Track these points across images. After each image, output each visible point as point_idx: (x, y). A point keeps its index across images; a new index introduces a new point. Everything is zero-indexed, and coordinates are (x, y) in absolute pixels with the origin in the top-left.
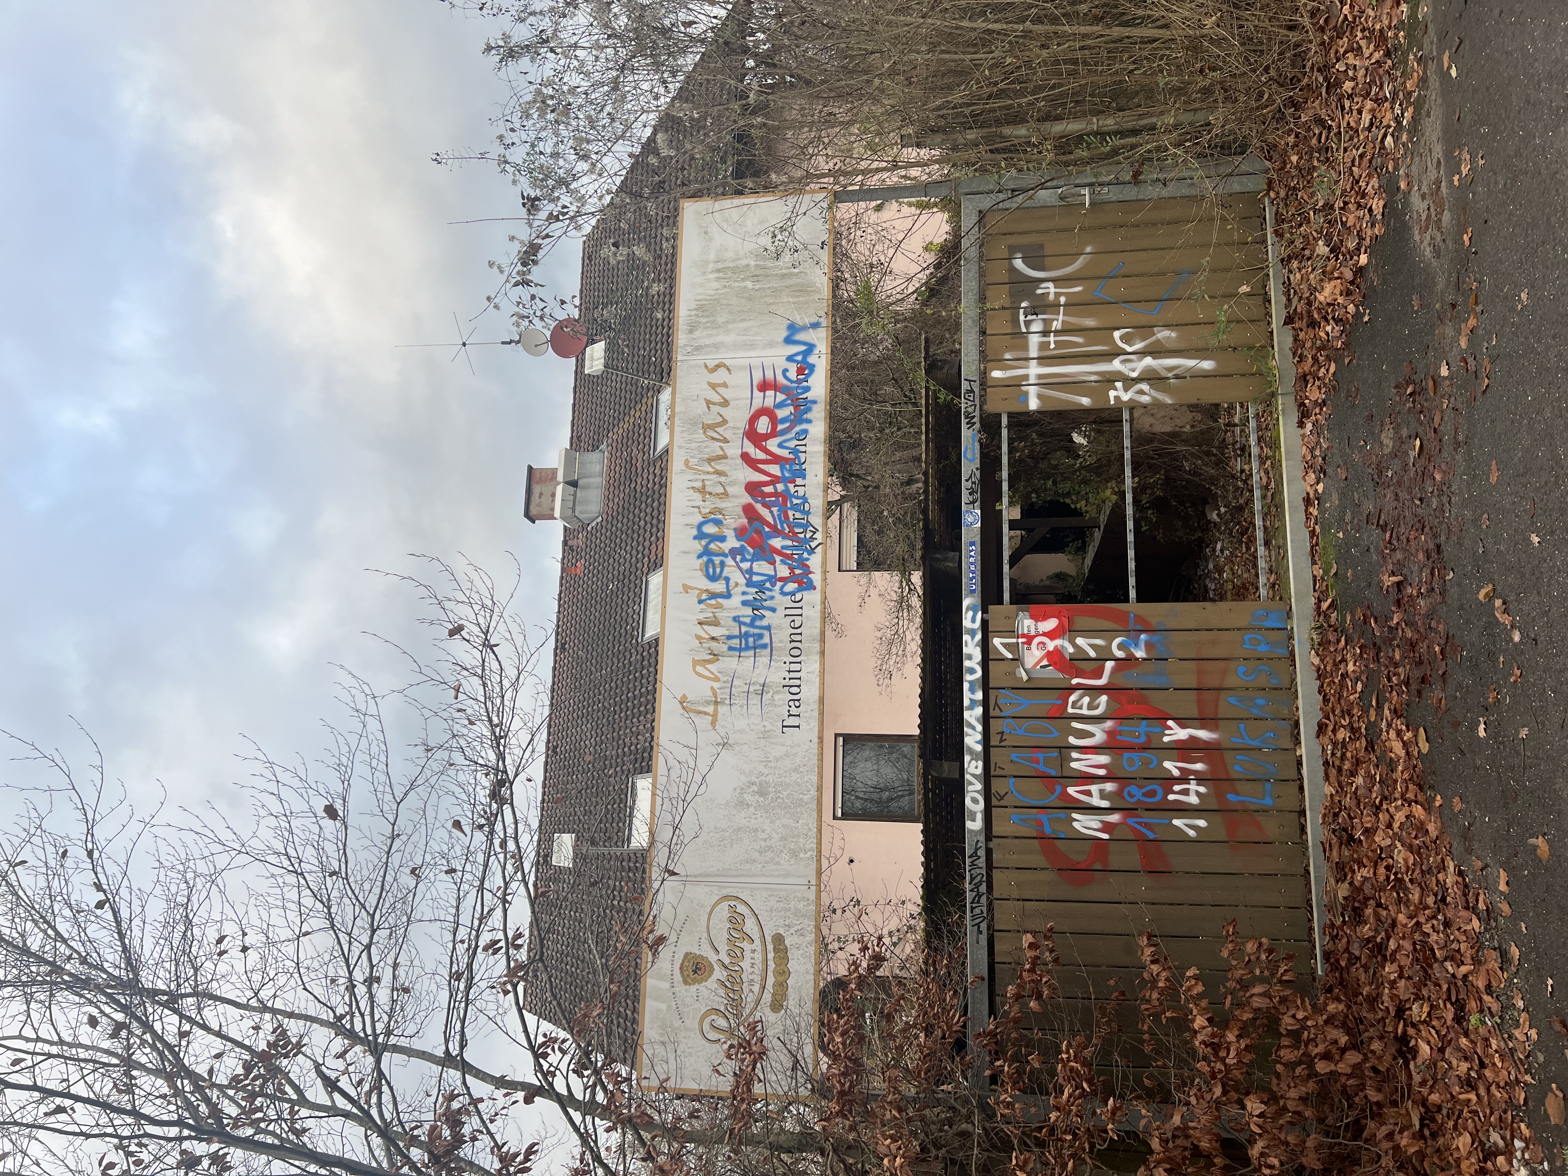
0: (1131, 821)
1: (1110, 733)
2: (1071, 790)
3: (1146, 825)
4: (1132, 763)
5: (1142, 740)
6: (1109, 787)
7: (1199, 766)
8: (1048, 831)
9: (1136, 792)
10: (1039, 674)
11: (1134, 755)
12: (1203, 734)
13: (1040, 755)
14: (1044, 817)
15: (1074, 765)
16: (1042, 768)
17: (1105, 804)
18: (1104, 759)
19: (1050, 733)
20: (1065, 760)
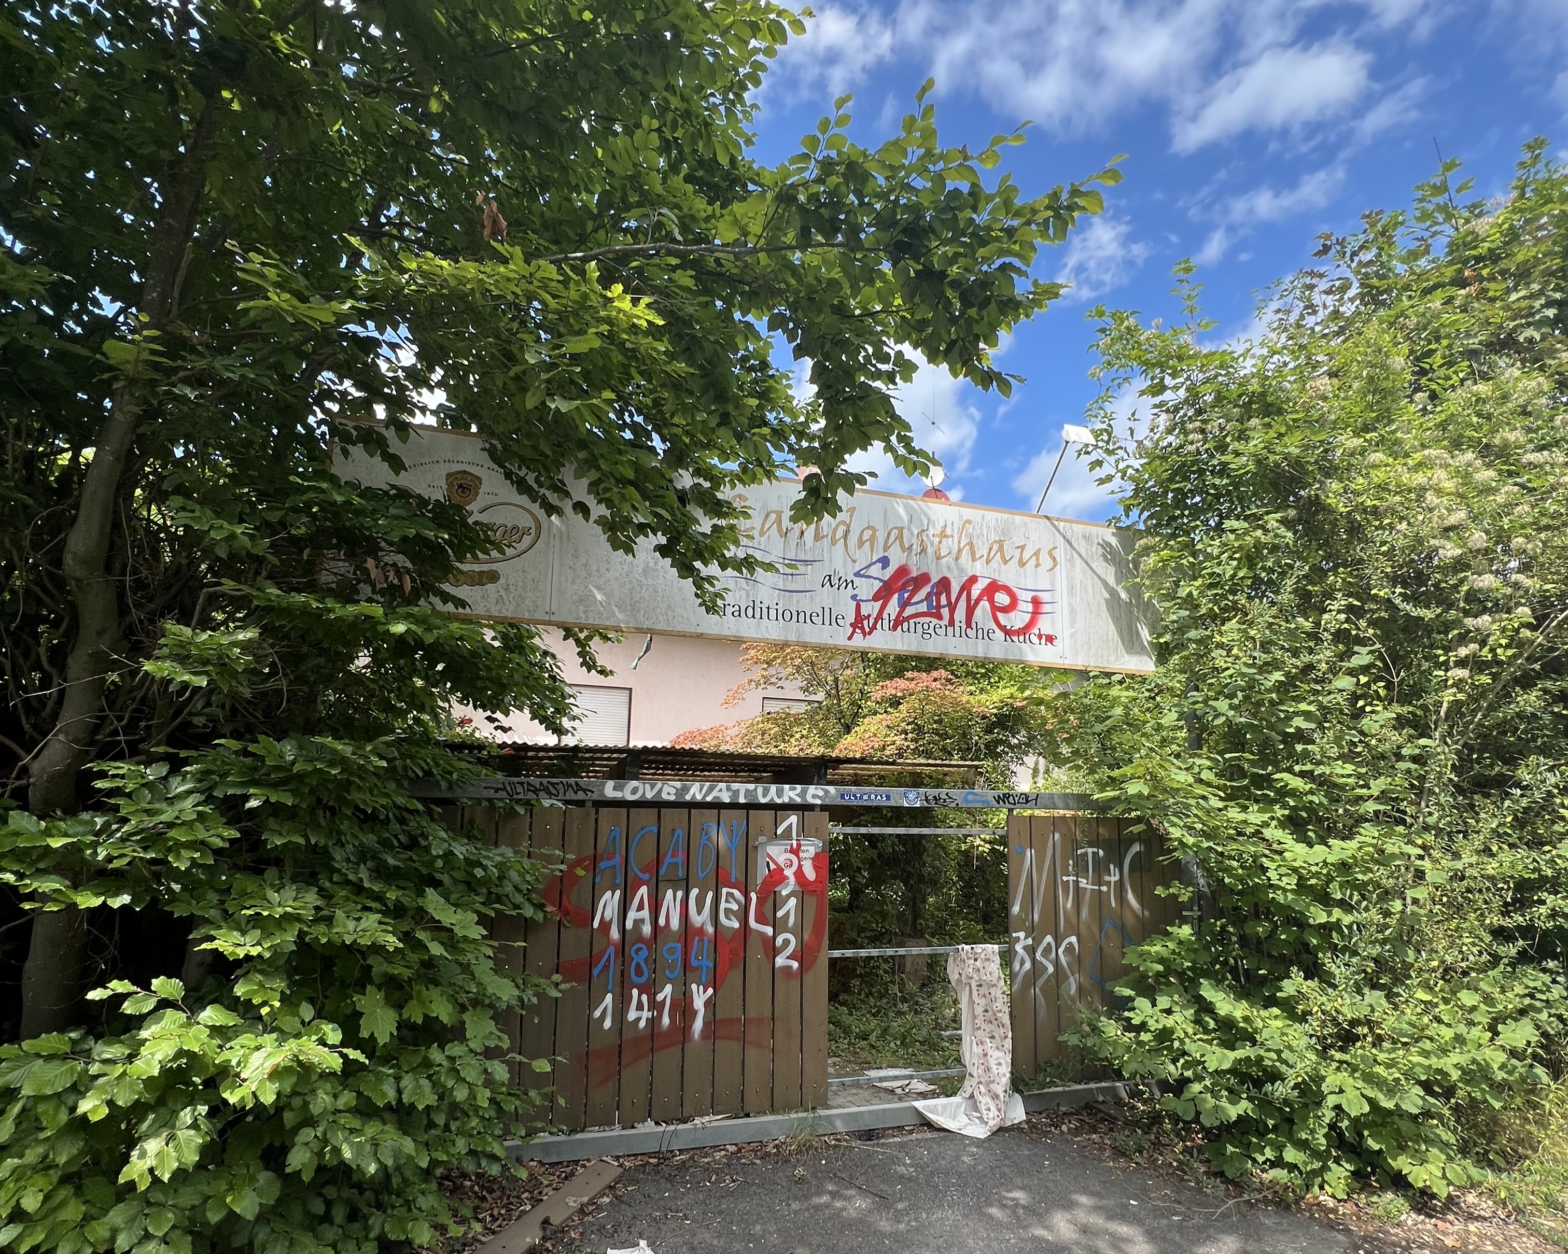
0: (611, 950)
1: (701, 931)
2: (644, 890)
3: (606, 967)
4: (671, 952)
5: (694, 963)
6: (647, 929)
7: (666, 1021)
8: (602, 865)
9: (639, 956)
10: (761, 861)
11: (679, 955)
12: (698, 1024)
13: (681, 858)
14: (618, 860)
15: (670, 892)
16: (668, 860)
17: (629, 925)
18: (675, 924)
19: (702, 869)
20: (675, 884)
